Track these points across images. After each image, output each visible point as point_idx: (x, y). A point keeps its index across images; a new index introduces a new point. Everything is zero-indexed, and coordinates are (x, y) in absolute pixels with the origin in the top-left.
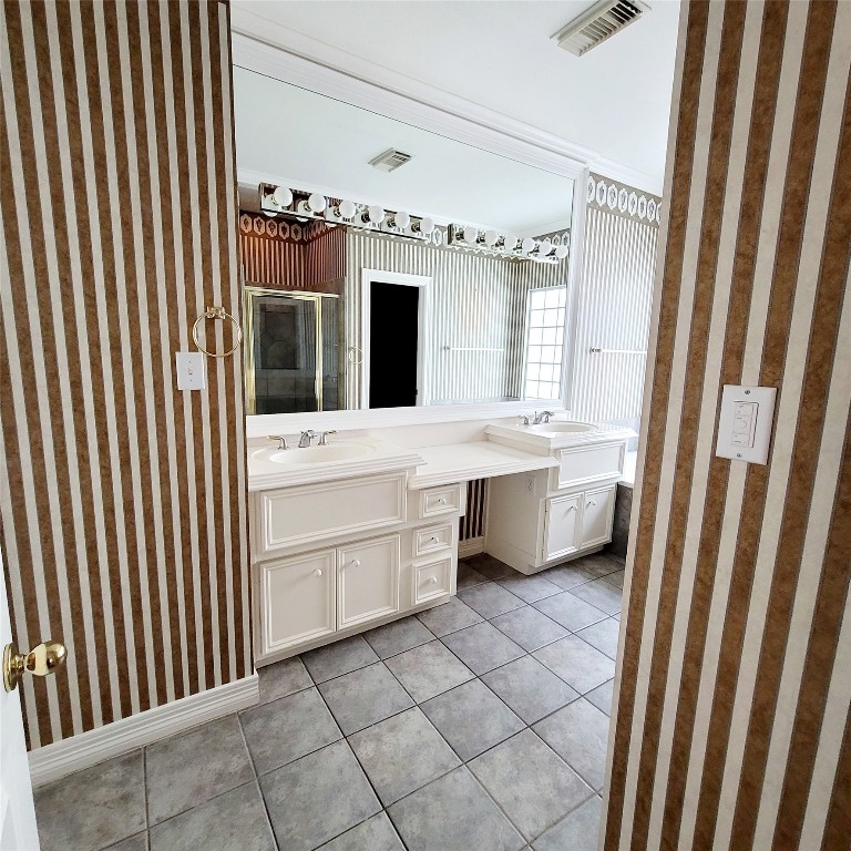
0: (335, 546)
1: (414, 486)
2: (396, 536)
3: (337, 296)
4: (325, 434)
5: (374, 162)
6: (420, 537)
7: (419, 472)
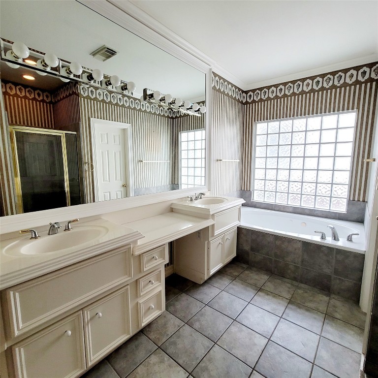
0: (82, 309)
1: (137, 253)
2: (127, 287)
3: (75, 133)
4: (69, 222)
5: (94, 54)
6: (142, 283)
7: (139, 242)
